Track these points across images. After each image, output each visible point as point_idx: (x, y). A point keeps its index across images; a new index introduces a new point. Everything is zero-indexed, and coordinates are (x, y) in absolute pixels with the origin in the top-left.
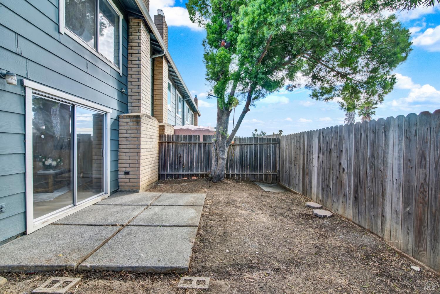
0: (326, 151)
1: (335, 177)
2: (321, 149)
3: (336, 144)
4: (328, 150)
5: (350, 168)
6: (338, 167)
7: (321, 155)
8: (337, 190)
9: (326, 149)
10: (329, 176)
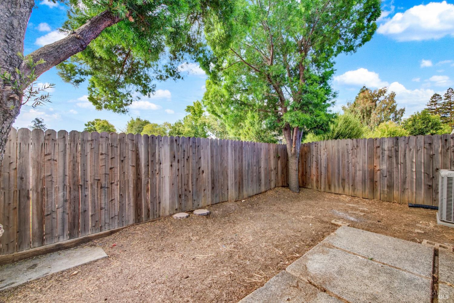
0: (183, 159)
1: (195, 180)
2: (174, 157)
3: (194, 152)
4: (186, 157)
5: (208, 169)
6: (198, 171)
7: (175, 164)
8: (198, 190)
9: (182, 157)
10: (188, 181)
